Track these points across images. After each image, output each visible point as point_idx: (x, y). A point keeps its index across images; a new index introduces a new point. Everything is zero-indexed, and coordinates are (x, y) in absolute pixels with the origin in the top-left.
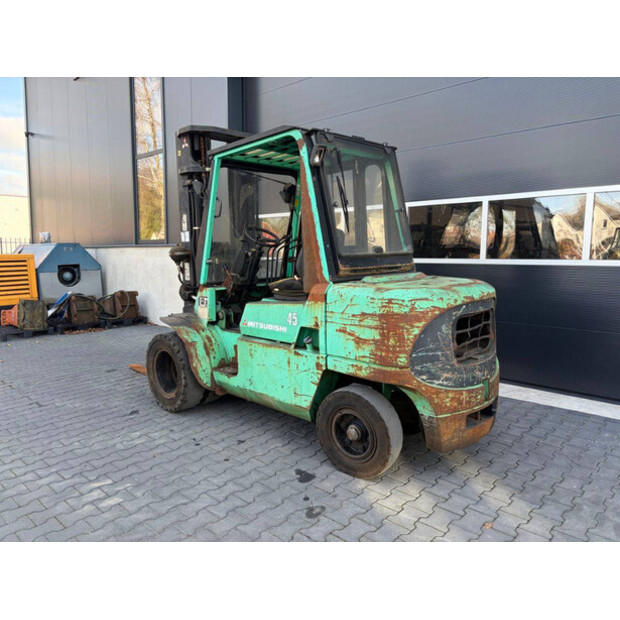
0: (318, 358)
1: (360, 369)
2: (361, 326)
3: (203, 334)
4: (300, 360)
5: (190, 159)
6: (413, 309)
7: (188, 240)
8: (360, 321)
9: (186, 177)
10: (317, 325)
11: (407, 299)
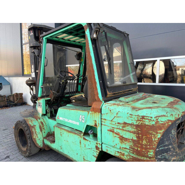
0: (97, 144)
1: (123, 155)
2: (123, 130)
3: (39, 121)
4: (87, 143)
5: (34, 40)
6: (157, 122)
7: (34, 76)
8: (123, 127)
9: (33, 48)
10: (96, 125)
11: (153, 117)
